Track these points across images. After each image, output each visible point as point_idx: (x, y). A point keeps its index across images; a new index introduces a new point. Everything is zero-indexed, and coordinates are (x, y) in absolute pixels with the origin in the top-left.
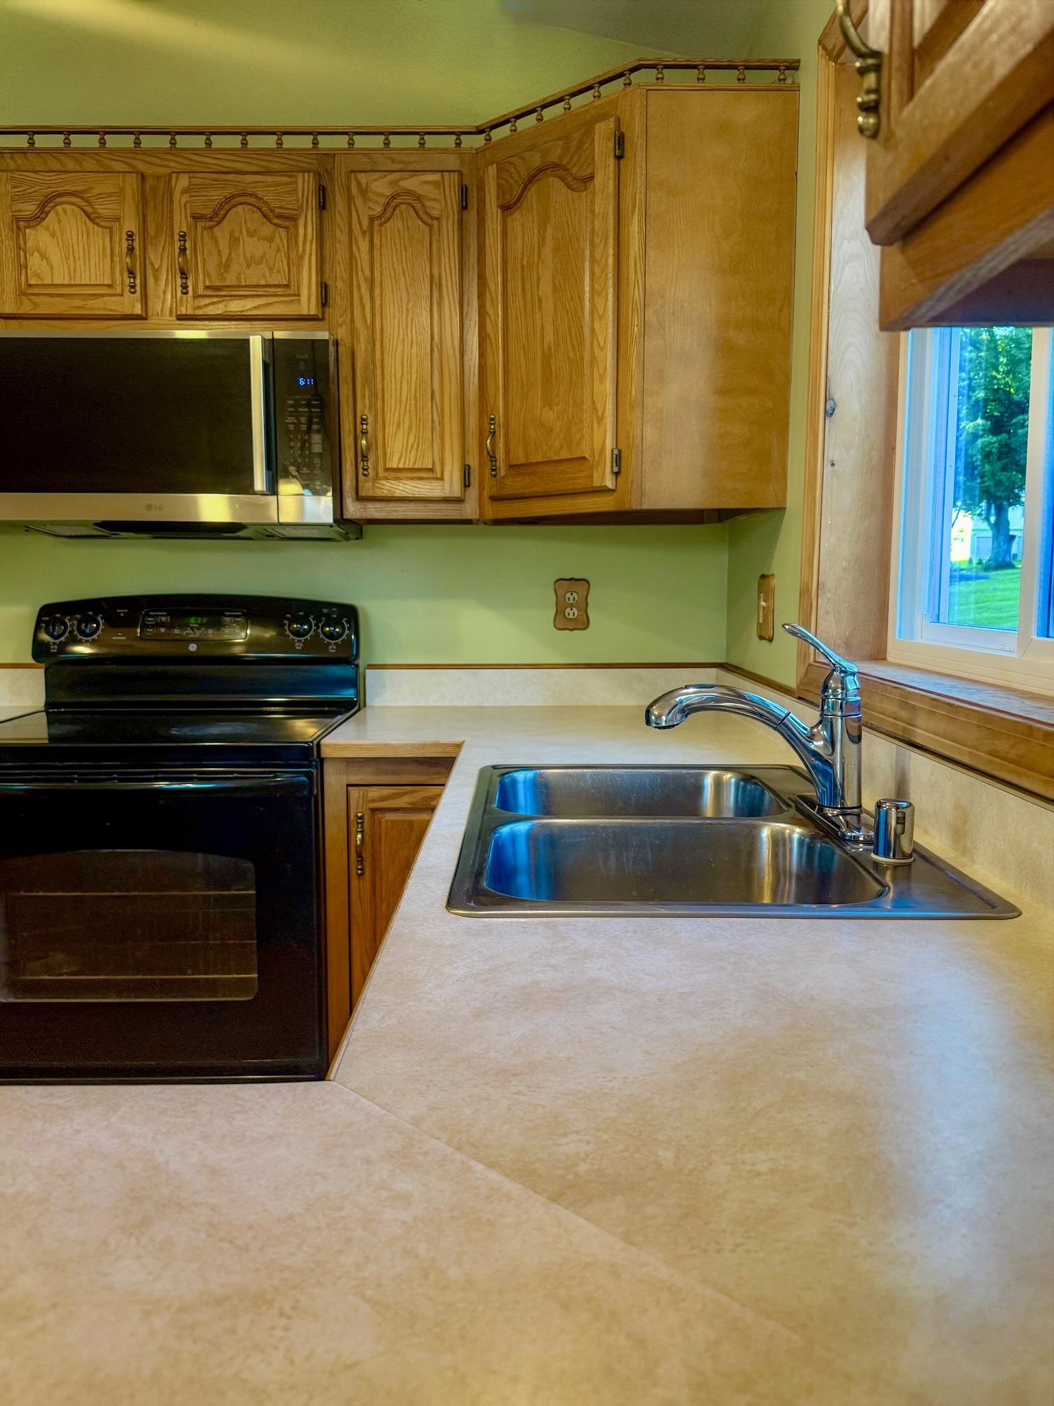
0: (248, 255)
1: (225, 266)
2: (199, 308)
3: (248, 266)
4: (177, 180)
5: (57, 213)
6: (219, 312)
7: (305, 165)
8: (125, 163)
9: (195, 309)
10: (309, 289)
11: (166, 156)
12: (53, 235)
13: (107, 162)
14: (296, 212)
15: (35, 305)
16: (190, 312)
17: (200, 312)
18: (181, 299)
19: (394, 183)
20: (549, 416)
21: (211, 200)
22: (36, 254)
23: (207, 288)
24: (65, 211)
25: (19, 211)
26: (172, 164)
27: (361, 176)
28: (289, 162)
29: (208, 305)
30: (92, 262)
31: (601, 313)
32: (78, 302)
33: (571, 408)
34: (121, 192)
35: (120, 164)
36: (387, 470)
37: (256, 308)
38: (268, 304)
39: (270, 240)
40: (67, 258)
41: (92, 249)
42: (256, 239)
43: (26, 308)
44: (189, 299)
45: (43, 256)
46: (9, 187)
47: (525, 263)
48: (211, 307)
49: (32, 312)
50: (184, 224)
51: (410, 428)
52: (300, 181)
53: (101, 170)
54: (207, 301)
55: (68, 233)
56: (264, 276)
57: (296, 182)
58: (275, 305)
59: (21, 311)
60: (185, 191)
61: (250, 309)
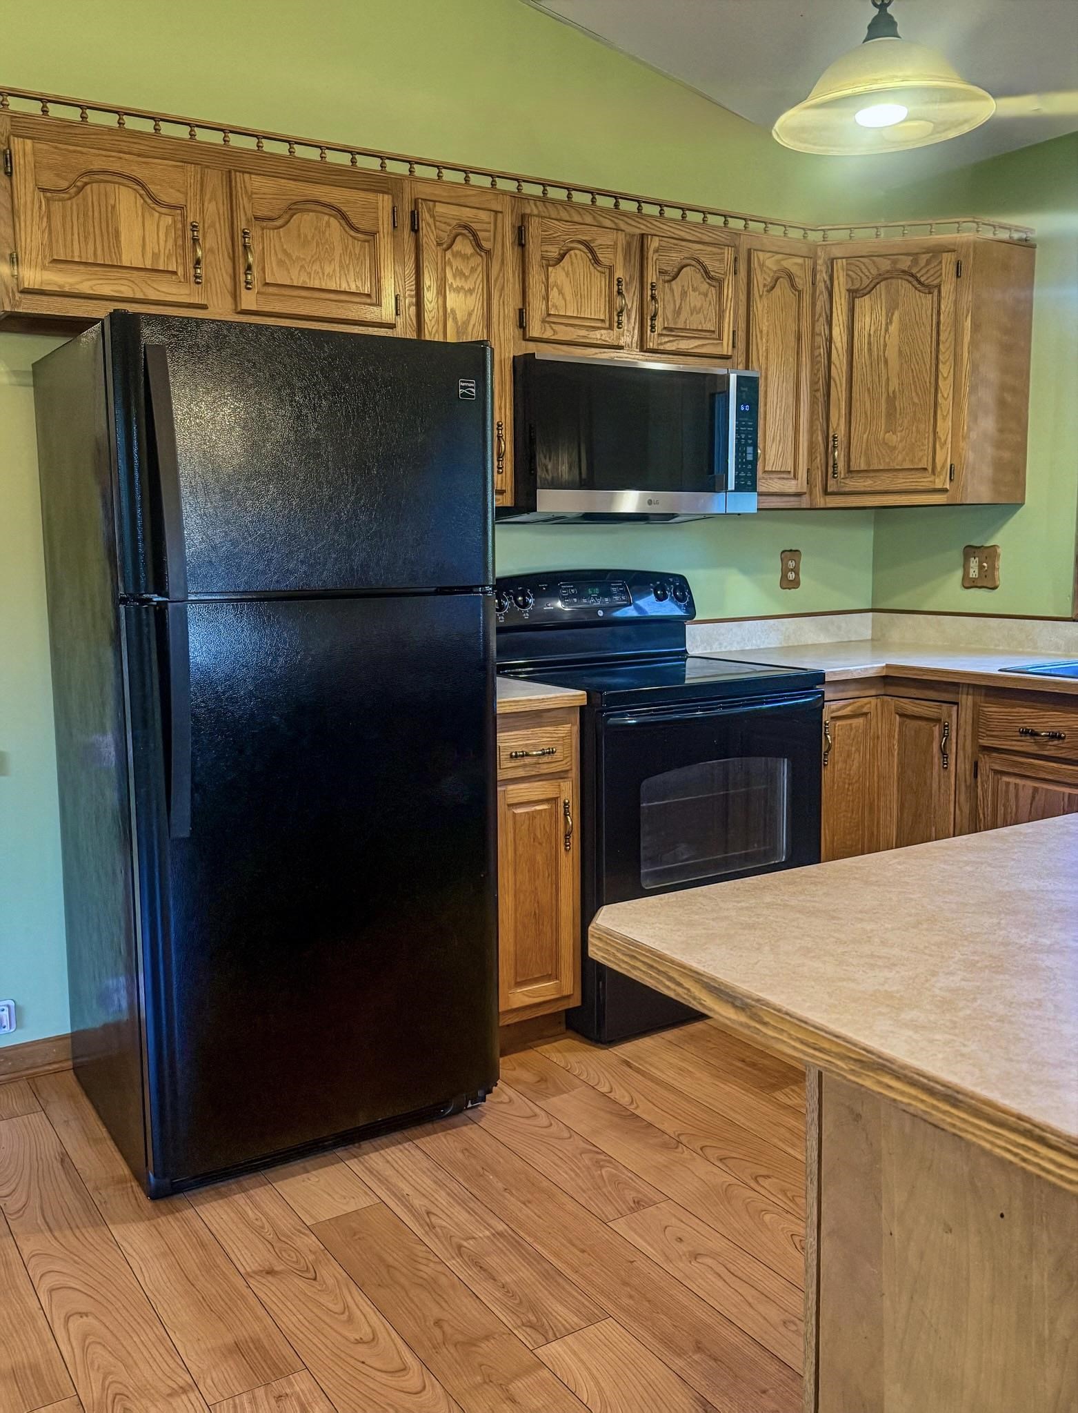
0: (692, 305)
1: (678, 312)
2: (661, 344)
3: (692, 314)
4: (651, 240)
5: (571, 256)
6: (674, 348)
7: (723, 240)
8: (611, 220)
9: (658, 344)
10: (729, 335)
11: (637, 219)
12: (567, 274)
13: (601, 219)
14: (723, 276)
15: (555, 332)
16: (655, 347)
17: (661, 347)
18: (650, 335)
19: (778, 261)
20: (893, 439)
21: (672, 260)
22: (555, 289)
23: (665, 328)
24: (576, 255)
25: (547, 251)
26: (642, 227)
27: (760, 254)
28: (714, 236)
29: (667, 342)
30: (593, 299)
31: (945, 376)
32: (583, 332)
33: (914, 434)
34: (615, 246)
35: (609, 222)
36: (765, 472)
37: (696, 347)
38: (703, 345)
39: (706, 295)
40: (576, 295)
41: (593, 289)
42: (697, 293)
43: (548, 334)
44: (656, 337)
45: (560, 292)
46: (540, 230)
47: (872, 333)
48: (669, 344)
49: (553, 338)
50: (654, 277)
51: (780, 442)
52: (726, 252)
53: (596, 224)
54: (666, 339)
55: (578, 274)
56: (701, 323)
57: (724, 253)
58: (708, 346)
59: (545, 336)
60: (656, 251)
61: (692, 348)
